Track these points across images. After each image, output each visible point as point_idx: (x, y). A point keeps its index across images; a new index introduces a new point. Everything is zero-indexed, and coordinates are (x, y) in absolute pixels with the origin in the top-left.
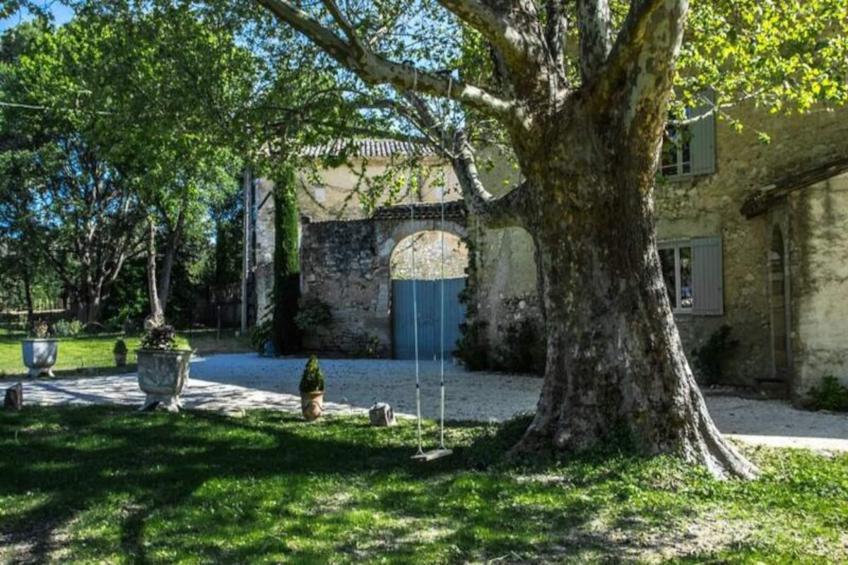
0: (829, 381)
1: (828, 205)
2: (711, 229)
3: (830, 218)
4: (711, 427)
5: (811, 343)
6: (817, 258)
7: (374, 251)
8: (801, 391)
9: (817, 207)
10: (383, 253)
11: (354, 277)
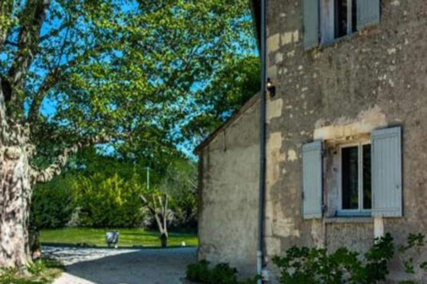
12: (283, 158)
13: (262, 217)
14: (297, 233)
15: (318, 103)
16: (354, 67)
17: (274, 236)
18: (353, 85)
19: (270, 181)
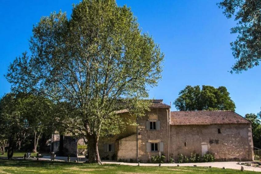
0: (120, 159)
1: (121, 142)
2: (114, 143)
3: (121, 143)
4: (101, 161)
5: (119, 155)
6: (119, 147)
7: (75, 141)
8: (118, 160)
9: (120, 142)
10: (76, 141)
11: (72, 145)
12: (142, 144)
13: (137, 152)
14: (145, 154)
15: (149, 137)
16: (156, 134)
17: (140, 154)
18: (156, 136)
19: (139, 146)
